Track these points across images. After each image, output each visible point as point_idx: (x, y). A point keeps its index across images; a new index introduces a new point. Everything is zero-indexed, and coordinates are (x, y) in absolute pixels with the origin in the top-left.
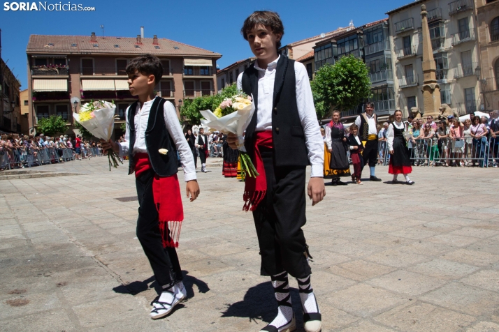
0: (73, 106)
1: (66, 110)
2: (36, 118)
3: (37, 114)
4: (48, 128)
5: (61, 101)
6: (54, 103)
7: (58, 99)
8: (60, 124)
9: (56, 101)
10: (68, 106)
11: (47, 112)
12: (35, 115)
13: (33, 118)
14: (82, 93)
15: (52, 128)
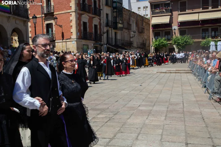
0: (173, 31)
1: (170, 34)
2: (154, 39)
3: (155, 37)
4: (156, 45)
5: (166, 29)
6: (163, 30)
7: (165, 28)
8: (162, 43)
9: (164, 29)
10: (171, 32)
11: (160, 35)
12: (153, 37)
13: (152, 39)
14: (179, 24)
15: (159, 45)
